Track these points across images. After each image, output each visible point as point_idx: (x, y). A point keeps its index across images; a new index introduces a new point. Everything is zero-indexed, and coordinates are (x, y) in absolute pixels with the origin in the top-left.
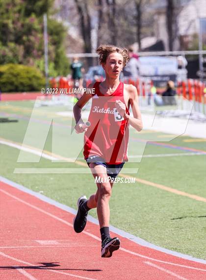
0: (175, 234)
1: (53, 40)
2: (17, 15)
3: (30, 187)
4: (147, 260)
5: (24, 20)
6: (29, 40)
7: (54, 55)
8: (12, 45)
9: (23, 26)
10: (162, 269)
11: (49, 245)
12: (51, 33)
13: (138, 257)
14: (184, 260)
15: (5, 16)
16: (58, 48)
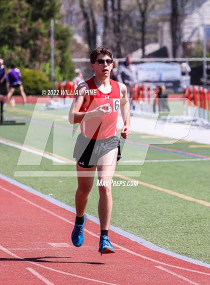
0: (185, 239)
1: (59, 44)
2: (24, 20)
3: (39, 190)
4: (159, 264)
5: (31, 25)
6: (35, 45)
7: (59, 60)
8: (19, 49)
9: (30, 30)
10: (174, 274)
11: (61, 248)
12: (57, 38)
13: (150, 261)
14: (195, 265)
15: (12, 20)
16: (63, 52)
